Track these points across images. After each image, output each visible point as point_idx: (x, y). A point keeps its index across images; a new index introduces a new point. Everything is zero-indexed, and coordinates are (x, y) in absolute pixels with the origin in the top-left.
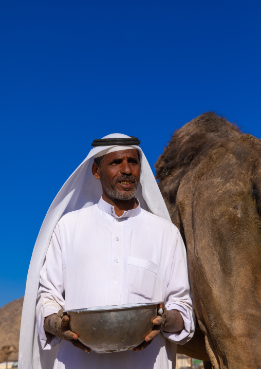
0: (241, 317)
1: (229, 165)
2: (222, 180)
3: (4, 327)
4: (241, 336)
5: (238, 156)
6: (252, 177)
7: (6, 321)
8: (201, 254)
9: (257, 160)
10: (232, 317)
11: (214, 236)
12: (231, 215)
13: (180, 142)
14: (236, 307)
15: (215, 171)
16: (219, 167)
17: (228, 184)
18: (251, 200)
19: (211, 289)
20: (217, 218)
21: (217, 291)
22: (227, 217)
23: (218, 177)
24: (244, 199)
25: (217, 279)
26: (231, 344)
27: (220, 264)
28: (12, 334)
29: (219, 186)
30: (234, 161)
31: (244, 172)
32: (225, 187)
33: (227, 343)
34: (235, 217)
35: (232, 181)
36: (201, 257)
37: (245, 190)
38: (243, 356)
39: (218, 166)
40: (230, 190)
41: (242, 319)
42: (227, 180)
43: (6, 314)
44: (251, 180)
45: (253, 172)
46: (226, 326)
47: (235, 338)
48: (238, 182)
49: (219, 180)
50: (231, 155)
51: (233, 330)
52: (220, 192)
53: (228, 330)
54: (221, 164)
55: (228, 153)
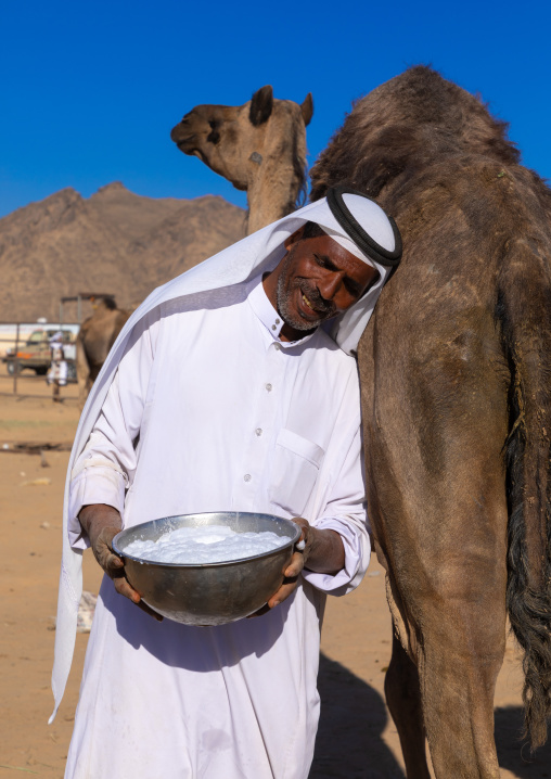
0: (455, 560)
1: (454, 236)
2: (437, 272)
3: (10, 256)
4: (451, 596)
5: (473, 217)
6: (497, 273)
7: (14, 243)
8: (386, 424)
9: (509, 238)
10: (437, 556)
11: (414, 393)
12: (450, 355)
13: (362, 137)
14: (445, 539)
15: (425, 244)
16: (433, 237)
17: (448, 286)
18: (491, 323)
19: (401, 494)
20: (421, 359)
21: (412, 501)
22: (441, 359)
23: (431, 262)
24: (478, 325)
25: (413, 477)
26: (432, 608)
27: (422, 450)
28: (27, 269)
29: (428, 286)
30: (464, 227)
31: (481, 260)
32: (441, 291)
33: (425, 606)
34: (457, 361)
35: (456, 280)
36: (385, 429)
37: (480, 304)
38: (454, 634)
39: (431, 233)
40: (451, 299)
41: (457, 564)
42: (446, 275)
43: (15, 231)
44: (495, 278)
45: (499, 264)
46: (425, 573)
47: (440, 599)
48: (468, 284)
49: (430, 271)
50: (460, 212)
51: (437, 583)
52: (431, 301)
53: (429, 582)
54: (438, 228)
55: (454, 206)
